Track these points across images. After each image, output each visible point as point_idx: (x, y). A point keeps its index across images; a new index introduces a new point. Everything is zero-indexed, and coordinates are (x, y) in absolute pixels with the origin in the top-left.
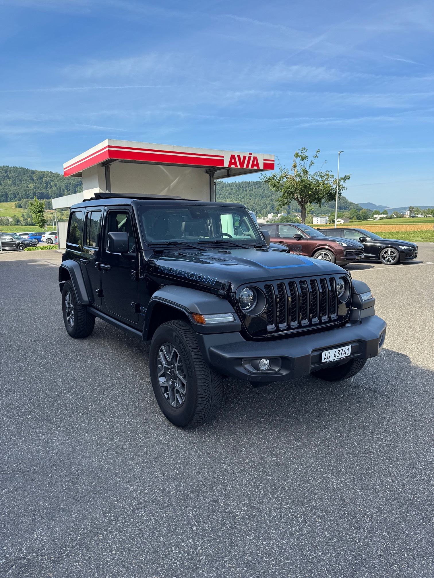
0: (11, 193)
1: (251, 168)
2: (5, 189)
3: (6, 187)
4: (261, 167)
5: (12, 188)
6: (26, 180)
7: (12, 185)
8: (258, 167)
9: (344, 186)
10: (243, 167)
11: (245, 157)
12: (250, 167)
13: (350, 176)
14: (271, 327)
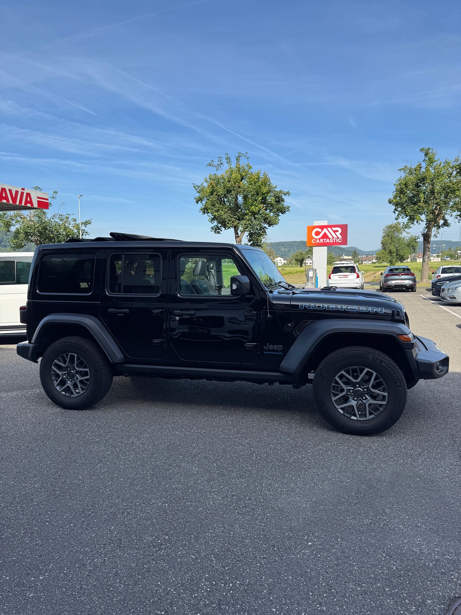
1: (19, 204)
4: (36, 205)
8: (32, 204)
9: (86, 231)
10: (16, 203)
11: (17, 192)
12: (23, 204)
13: (91, 221)
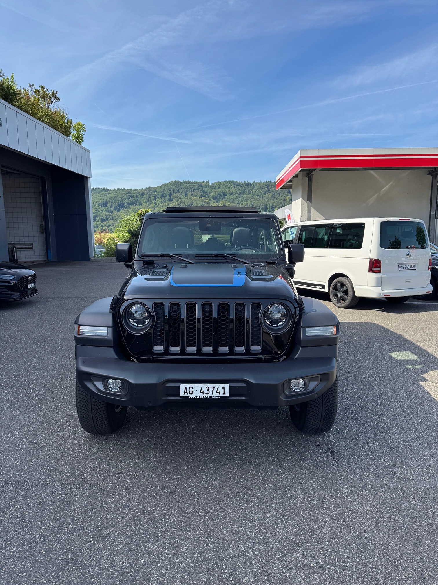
0: (270, 206)
2: (265, 203)
3: (266, 201)
5: (271, 202)
6: (284, 193)
7: (271, 199)
14: (159, 349)
